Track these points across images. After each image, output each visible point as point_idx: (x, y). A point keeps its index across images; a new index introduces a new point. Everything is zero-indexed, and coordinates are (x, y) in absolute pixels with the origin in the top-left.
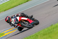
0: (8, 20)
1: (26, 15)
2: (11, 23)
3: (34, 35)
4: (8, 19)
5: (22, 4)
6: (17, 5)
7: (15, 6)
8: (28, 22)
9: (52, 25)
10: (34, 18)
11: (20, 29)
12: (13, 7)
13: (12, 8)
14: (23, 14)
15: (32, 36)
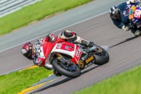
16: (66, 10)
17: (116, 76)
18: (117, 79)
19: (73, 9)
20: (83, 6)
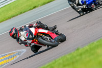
2: (19, 39)
4: (14, 32)
5: (25, 12)
6: (17, 15)
7: (14, 16)
8: (50, 37)
9: (78, 49)
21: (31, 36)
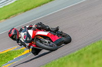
0: (13, 35)
1: (46, 26)
3: (76, 54)
4: (13, 33)
8: (50, 39)
10: (62, 32)
11: (36, 51)
12: (40, 5)
13: (37, 6)
14: (40, 24)
15: (74, 55)
16: (25, 11)
17: (62, 58)
18: (63, 60)
19: (30, 11)
20: (37, 8)
21: (28, 39)
